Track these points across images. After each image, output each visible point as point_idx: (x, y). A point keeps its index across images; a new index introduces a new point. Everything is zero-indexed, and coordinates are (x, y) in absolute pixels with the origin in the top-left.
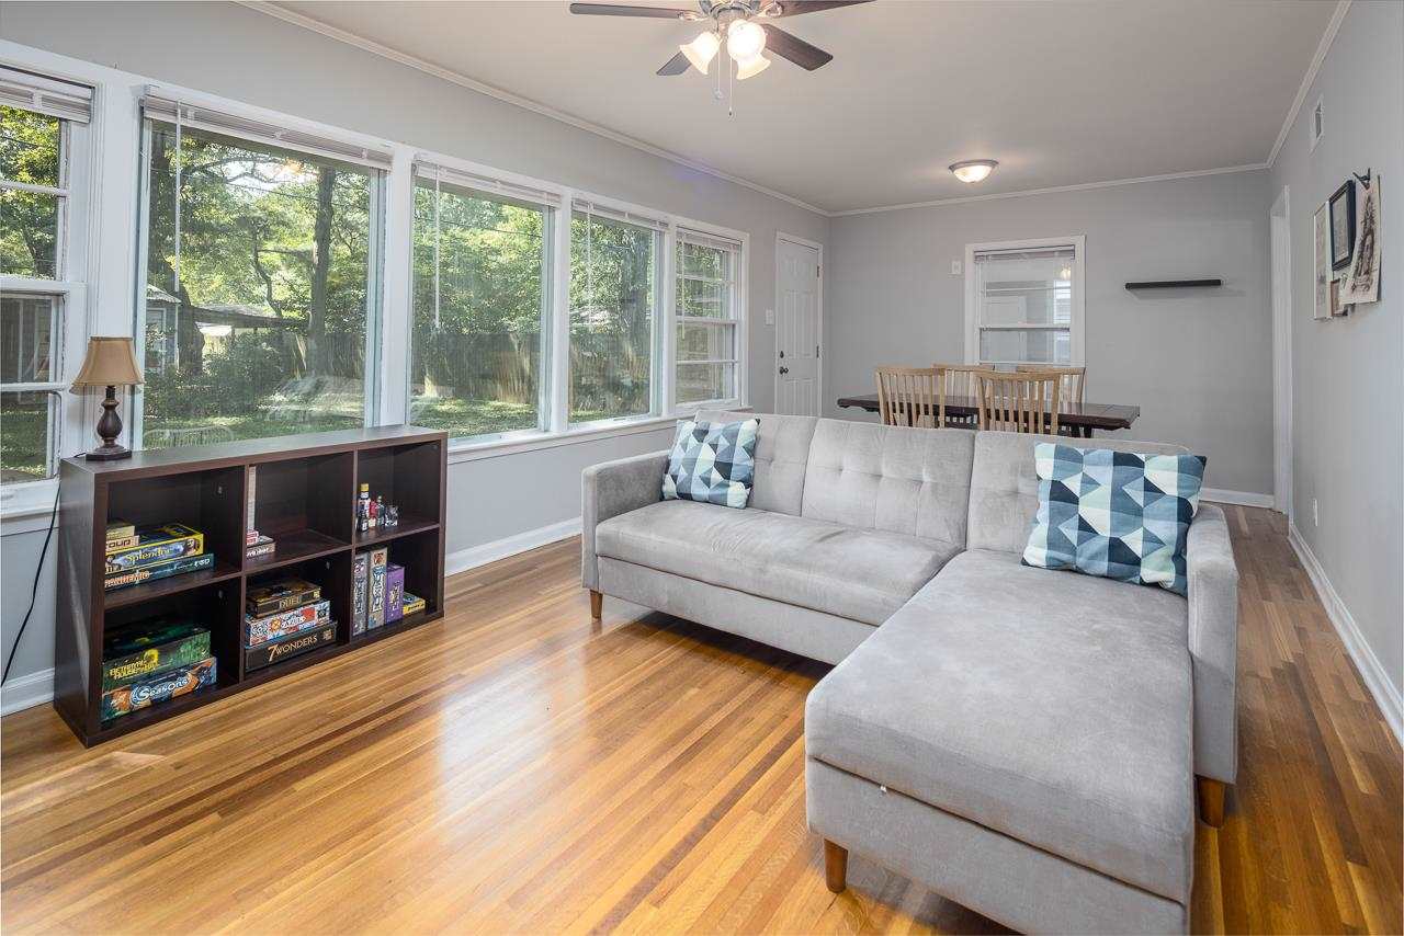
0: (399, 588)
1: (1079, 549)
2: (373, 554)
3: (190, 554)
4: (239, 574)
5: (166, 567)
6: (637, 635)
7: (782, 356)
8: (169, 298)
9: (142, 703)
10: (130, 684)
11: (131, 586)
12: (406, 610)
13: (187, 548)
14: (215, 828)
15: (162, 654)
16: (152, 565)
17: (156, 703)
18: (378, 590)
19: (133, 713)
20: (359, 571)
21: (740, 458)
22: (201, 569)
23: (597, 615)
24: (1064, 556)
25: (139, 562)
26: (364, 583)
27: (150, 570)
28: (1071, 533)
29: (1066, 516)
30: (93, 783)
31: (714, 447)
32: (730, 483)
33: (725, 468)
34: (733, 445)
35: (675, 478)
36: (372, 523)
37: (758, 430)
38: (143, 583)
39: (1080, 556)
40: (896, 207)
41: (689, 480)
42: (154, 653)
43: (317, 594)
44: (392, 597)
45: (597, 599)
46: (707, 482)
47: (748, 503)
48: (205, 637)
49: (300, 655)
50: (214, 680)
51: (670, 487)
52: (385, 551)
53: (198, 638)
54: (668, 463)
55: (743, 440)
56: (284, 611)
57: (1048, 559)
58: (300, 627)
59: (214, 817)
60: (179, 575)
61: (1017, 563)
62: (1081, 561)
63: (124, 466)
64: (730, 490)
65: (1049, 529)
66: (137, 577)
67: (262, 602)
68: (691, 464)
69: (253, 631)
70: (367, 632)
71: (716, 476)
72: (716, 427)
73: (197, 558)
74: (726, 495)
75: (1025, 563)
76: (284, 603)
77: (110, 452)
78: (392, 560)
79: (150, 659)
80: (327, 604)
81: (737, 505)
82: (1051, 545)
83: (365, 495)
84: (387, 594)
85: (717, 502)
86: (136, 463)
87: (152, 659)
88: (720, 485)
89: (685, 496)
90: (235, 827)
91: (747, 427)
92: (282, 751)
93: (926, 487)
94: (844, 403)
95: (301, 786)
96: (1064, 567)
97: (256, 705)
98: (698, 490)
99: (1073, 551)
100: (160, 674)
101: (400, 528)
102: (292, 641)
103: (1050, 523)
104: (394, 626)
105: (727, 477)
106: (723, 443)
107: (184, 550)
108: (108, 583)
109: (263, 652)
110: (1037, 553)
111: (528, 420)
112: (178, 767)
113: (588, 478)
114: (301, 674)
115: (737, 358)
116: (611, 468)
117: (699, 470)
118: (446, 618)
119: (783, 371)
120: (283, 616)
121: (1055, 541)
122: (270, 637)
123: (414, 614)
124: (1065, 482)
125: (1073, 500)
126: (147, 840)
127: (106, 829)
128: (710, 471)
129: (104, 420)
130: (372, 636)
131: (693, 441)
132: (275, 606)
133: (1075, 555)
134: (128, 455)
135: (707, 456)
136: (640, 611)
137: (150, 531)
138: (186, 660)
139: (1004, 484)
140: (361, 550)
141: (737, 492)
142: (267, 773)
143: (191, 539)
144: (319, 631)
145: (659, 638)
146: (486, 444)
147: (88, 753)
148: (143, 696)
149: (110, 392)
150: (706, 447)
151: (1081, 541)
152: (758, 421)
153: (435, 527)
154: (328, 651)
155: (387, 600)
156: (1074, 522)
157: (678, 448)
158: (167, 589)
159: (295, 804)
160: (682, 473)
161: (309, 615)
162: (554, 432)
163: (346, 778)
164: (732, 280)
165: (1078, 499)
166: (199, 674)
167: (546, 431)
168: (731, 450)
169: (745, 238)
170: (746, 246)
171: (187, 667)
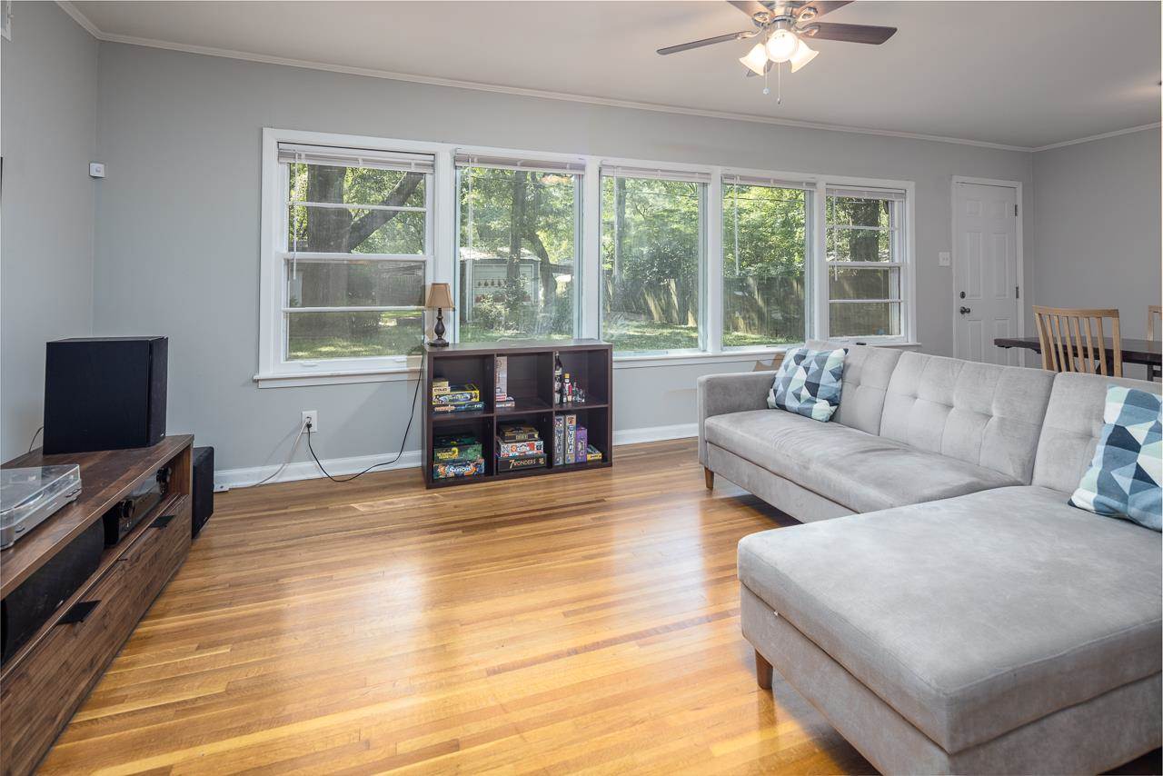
0: (584, 442)
1: (1131, 498)
2: (568, 417)
3: (474, 400)
4: (491, 415)
5: (461, 405)
6: (730, 505)
7: (963, 295)
8: (535, 258)
9: (451, 475)
10: (446, 463)
11: (446, 412)
12: (589, 457)
13: (472, 397)
14: (457, 537)
15: (460, 451)
16: (456, 403)
17: (457, 476)
18: (571, 440)
19: (446, 478)
20: (559, 425)
21: (827, 381)
22: (478, 410)
23: (710, 486)
24: (1115, 503)
25: (450, 401)
26: (562, 434)
27: (455, 406)
28: (1124, 480)
29: (1123, 462)
30: (424, 504)
31: (807, 369)
32: (817, 400)
33: (813, 388)
34: (822, 369)
35: (775, 392)
36: (570, 398)
37: (846, 358)
38: (452, 412)
39: (1133, 505)
40: (1107, 135)
41: (784, 394)
42: (455, 449)
43: (536, 436)
44: (580, 447)
45: (710, 475)
46: (798, 397)
47: (832, 418)
48: (479, 447)
49: (526, 469)
50: (483, 472)
51: (772, 399)
52: (575, 417)
53: (476, 447)
54: (774, 380)
55: (829, 366)
56: (518, 442)
57: (1096, 503)
58: (527, 453)
59: (460, 532)
60: (467, 411)
61: (1062, 502)
62: (1133, 511)
63: (447, 349)
64: (815, 406)
65: (1101, 473)
66: (450, 408)
67: (508, 434)
68: (788, 381)
69: (502, 449)
70: (565, 465)
71: (805, 393)
72: (813, 353)
73: (476, 403)
74: (811, 409)
75: (1071, 504)
76: (518, 437)
77: (440, 342)
78: (579, 424)
79: (454, 452)
80: (542, 442)
81: (821, 418)
82: (1102, 489)
83: (567, 381)
84: (577, 444)
85: (804, 414)
86: (450, 349)
87: (454, 453)
88: (809, 401)
89: (782, 407)
90: (466, 538)
91: (836, 356)
92: (499, 513)
93: (994, 421)
94: (1002, 344)
95: (499, 531)
96: (1116, 515)
97: (498, 489)
98: (791, 403)
99: (1124, 498)
100: (459, 461)
101: (586, 403)
102: (523, 460)
103: (1103, 467)
104: (581, 466)
105: (814, 394)
106: (814, 366)
107: (469, 398)
108: (437, 409)
109: (507, 462)
110: (1086, 496)
111: (692, 342)
112: (456, 507)
113: (700, 384)
114: (525, 479)
115: (902, 298)
116: (719, 378)
117: (793, 387)
118: (613, 468)
119: (964, 311)
120: (517, 444)
121: (1105, 486)
122: (511, 455)
123: (593, 461)
124: (1128, 428)
125: (1136, 447)
126: (432, 533)
127: (421, 523)
128: (801, 388)
129: (437, 326)
130: (567, 468)
131: (793, 363)
132: (514, 438)
133: (1127, 503)
134: (447, 345)
135: (800, 376)
136: (740, 492)
137: (457, 386)
138: (471, 457)
139: (1078, 425)
140: (559, 413)
141: (822, 408)
142: (488, 521)
143: (473, 392)
144: (537, 458)
145: (746, 510)
146: (655, 357)
147: (426, 492)
148: (451, 471)
149: (440, 310)
150: (801, 369)
151: (1134, 489)
152: (846, 351)
153: (605, 406)
154: (542, 470)
155: (576, 448)
156: (1131, 469)
157: (782, 368)
158: (463, 416)
159: (494, 537)
160: (781, 389)
161: (532, 447)
162: (710, 352)
163: (520, 533)
164: (896, 226)
165: (1140, 446)
166: (476, 466)
167: (704, 351)
168: (819, 373)
169: (910, 187)
170: (911, 195)
171: (472, 461)
